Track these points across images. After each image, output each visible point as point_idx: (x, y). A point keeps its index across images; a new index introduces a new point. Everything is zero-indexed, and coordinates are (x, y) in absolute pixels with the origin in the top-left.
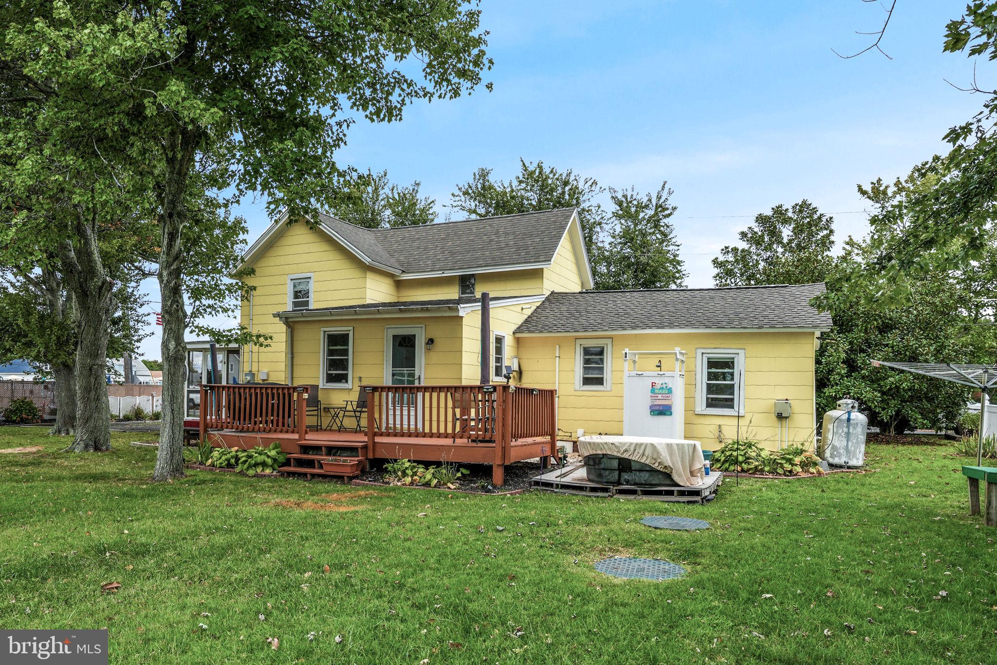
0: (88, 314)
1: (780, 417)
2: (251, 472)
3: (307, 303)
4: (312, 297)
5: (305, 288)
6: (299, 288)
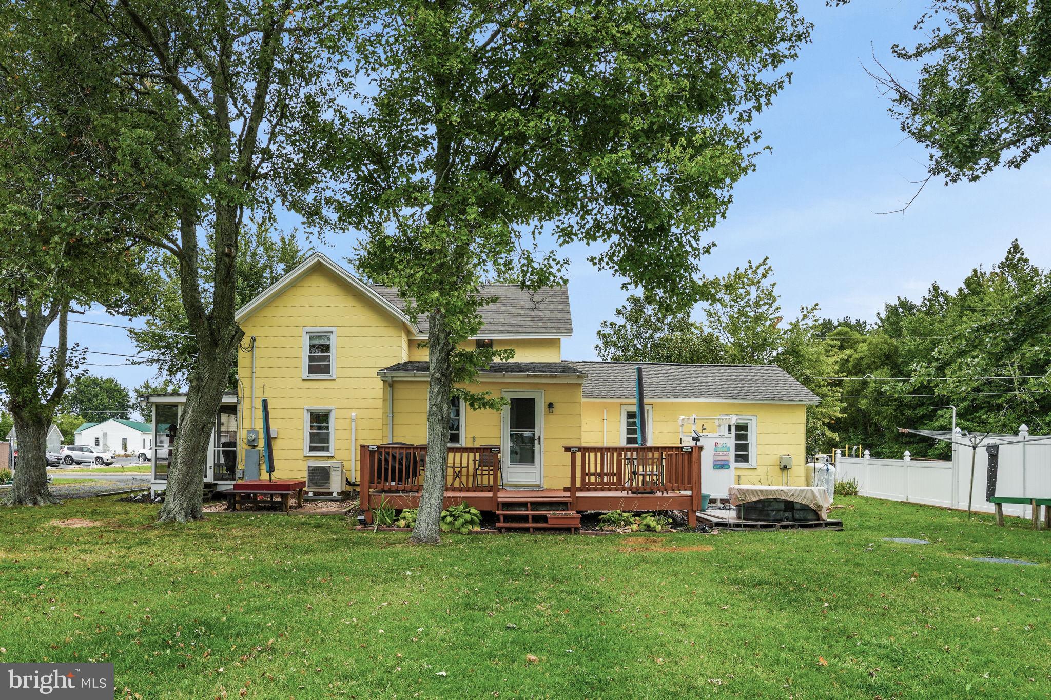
0: (212, 367)
1: (785, 468)
2: (464, 530)
3: (327, 358)
4: (334, 353)
5: (322, 342)
6: (316, 342)
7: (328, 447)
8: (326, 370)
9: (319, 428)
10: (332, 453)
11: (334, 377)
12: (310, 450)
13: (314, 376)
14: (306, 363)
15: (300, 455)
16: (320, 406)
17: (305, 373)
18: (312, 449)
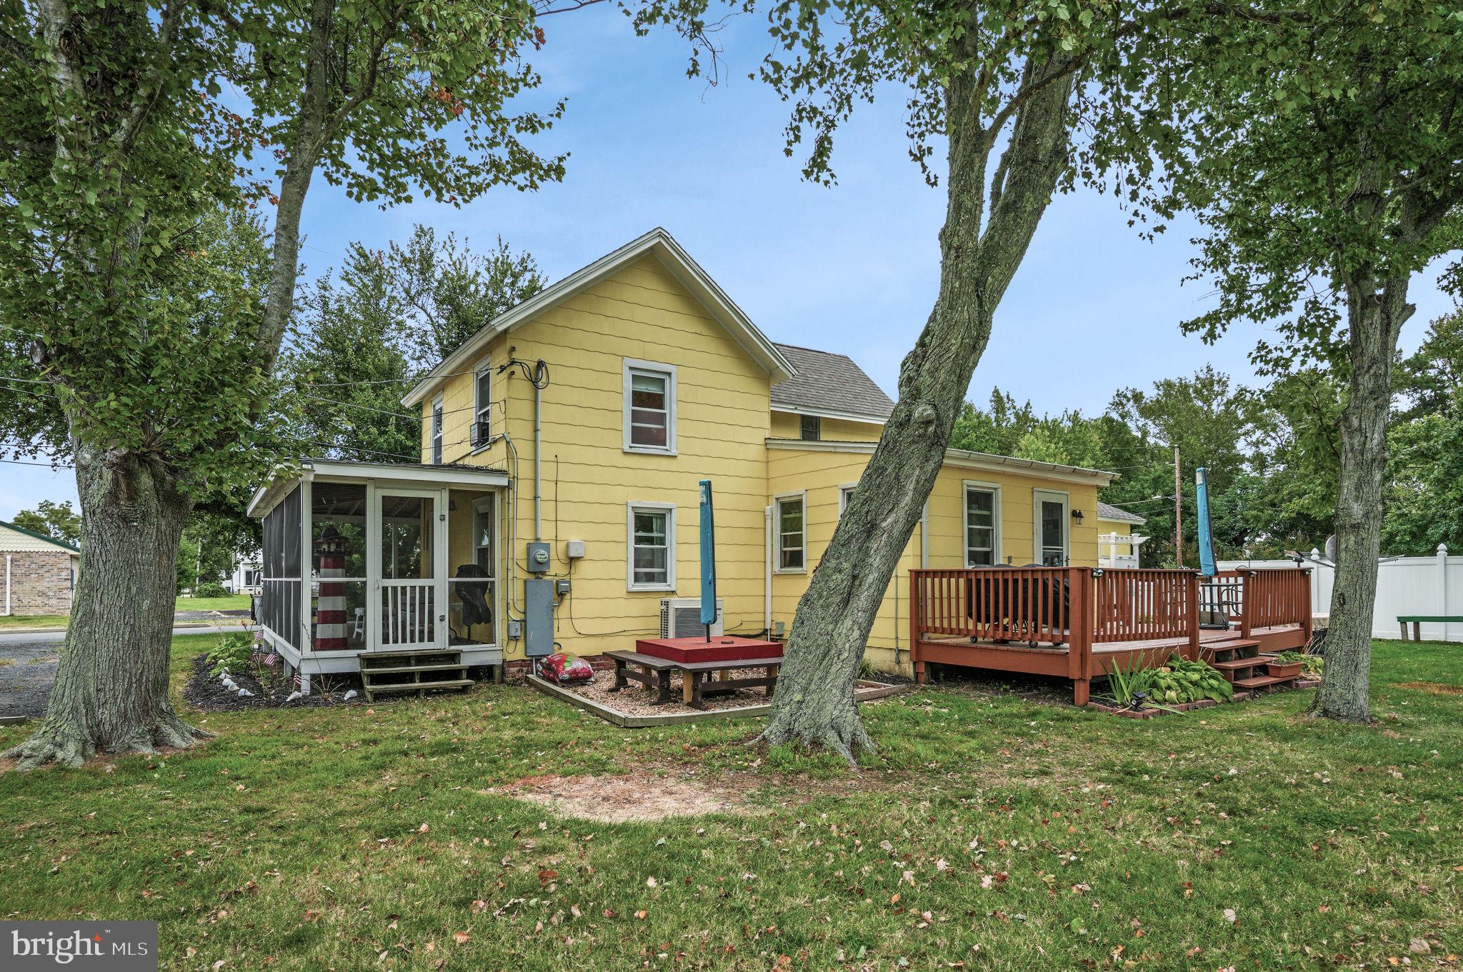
3: (661, 419)
4: (673, 409)
5: (653, 389)
6: (642, 388)
7: (665, 574)
8: (659, 439)
9: (650, 540)
10: (672, 583)
11: (674, 452)
12: (636, 580)
13: (641, 448)
14: (627, 425)
15: (620, 589)
16: (651, 502)
17: (627, 443)
18: (638, 578)
